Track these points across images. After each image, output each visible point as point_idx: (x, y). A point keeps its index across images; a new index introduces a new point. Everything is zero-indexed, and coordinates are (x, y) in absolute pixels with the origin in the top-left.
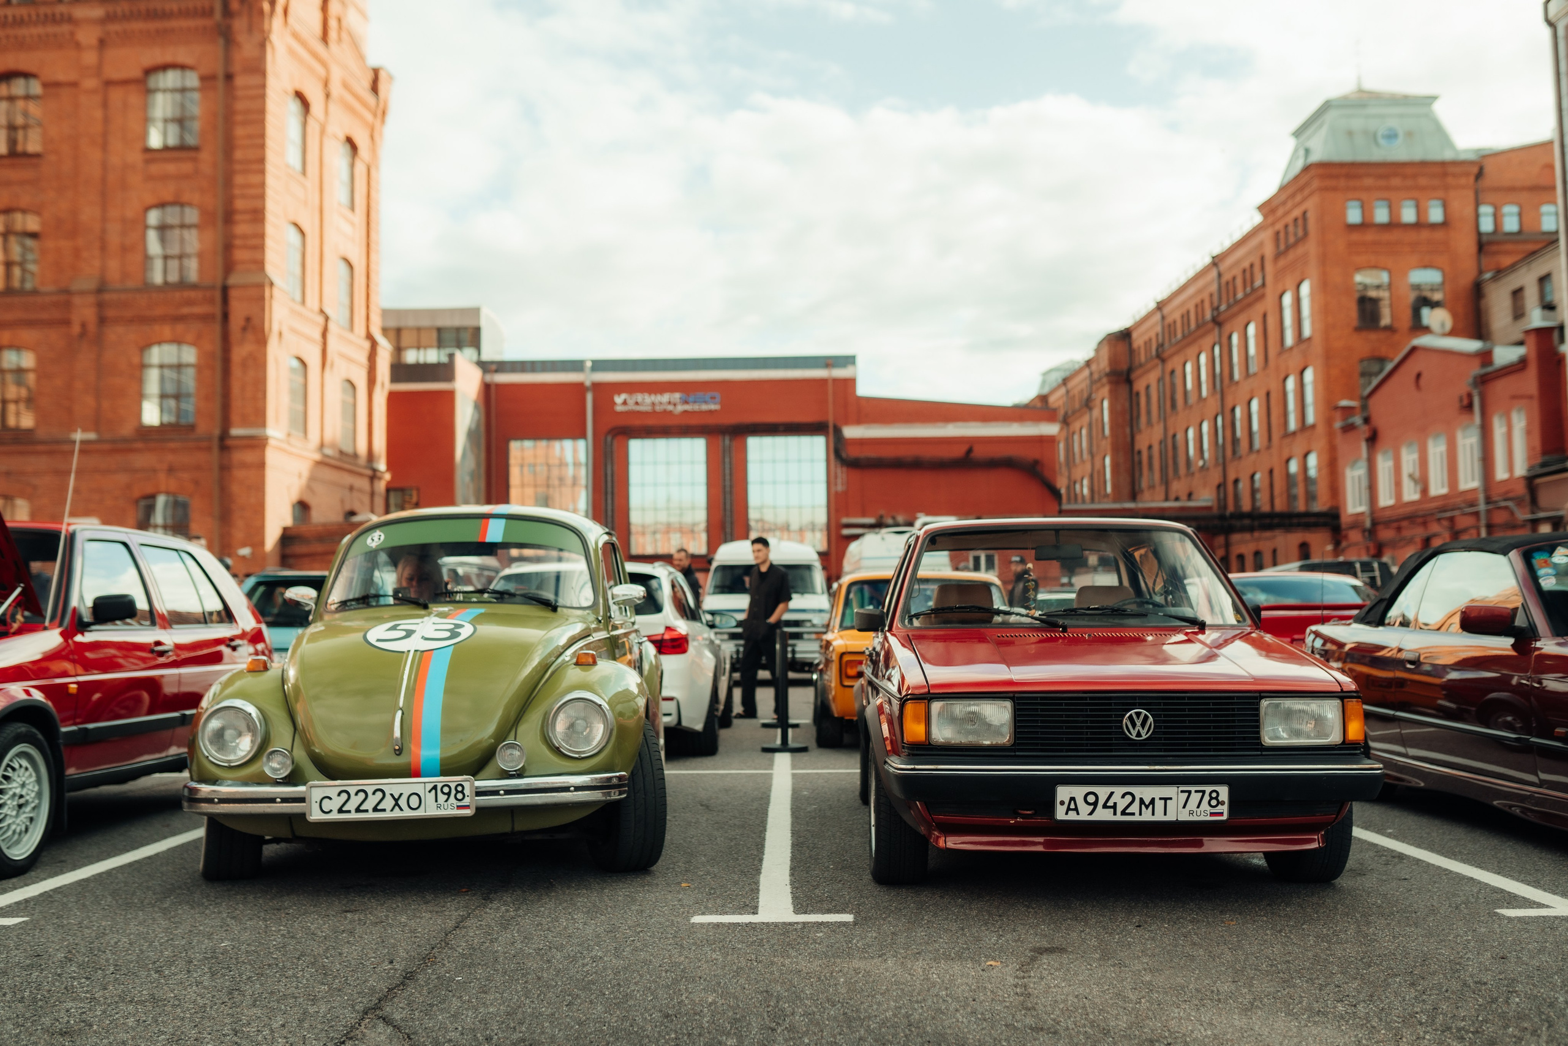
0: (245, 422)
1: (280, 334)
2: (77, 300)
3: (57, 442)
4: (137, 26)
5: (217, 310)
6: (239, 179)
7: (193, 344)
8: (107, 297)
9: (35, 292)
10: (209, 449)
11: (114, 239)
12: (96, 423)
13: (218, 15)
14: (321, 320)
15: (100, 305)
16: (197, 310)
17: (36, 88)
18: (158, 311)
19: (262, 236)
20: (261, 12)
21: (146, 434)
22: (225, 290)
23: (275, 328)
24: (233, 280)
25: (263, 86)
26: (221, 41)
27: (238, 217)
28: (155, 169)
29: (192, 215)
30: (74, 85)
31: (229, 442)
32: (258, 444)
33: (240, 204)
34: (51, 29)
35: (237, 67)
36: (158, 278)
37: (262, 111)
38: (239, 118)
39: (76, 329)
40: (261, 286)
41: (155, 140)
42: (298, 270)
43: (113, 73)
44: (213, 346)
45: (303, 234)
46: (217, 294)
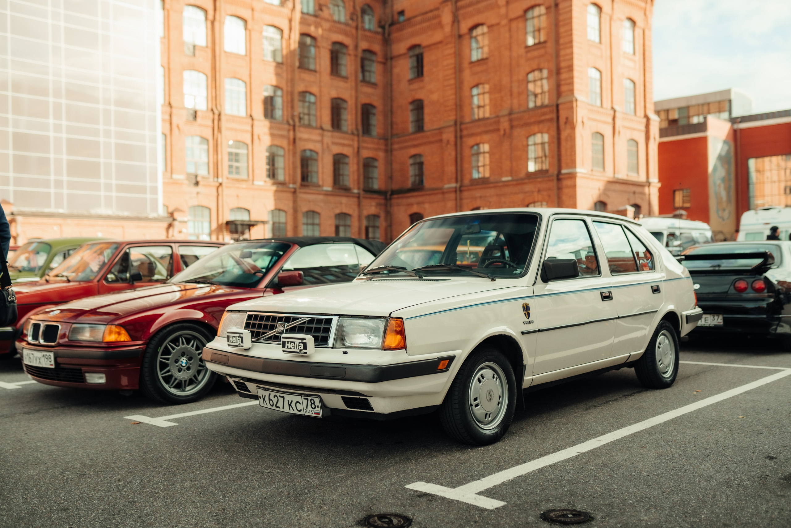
0: (568, 167)
1: (583, 122)
2: (502, 120)
3: (497, 182)
5: (554, 116)
6: (562, 53)
7: (547, 132)
8: (513, 116)
9: (488, 119)
10: (552, 180)
11: (515, 90)
12: (511, 173)
14: (612, 112)
15: (511, 120)
16: (547, 117)
17: (485, 29)
18: (533, 120)
19: (572, 78)
21: (531, 176)
22: (557, 106)
23: (579, 120)
24: (560, 101)
25: (571, 6)
27: (562, 71)
28: (530, 55)
29: (545, 73)
30: (498, 24)
31: (561, 177)
32: (572, 176)
33: (563, 64)
34: (490, 2)
36: (531, 105)
37: (571, 18)
38: (561, 23)
39: (502, 132)
40: (572, 102)
41: (530, 41)
42: (598, 90)
43: (512, 15)
44: (554, 133)
45: (601, 72)
46: (555, 108)
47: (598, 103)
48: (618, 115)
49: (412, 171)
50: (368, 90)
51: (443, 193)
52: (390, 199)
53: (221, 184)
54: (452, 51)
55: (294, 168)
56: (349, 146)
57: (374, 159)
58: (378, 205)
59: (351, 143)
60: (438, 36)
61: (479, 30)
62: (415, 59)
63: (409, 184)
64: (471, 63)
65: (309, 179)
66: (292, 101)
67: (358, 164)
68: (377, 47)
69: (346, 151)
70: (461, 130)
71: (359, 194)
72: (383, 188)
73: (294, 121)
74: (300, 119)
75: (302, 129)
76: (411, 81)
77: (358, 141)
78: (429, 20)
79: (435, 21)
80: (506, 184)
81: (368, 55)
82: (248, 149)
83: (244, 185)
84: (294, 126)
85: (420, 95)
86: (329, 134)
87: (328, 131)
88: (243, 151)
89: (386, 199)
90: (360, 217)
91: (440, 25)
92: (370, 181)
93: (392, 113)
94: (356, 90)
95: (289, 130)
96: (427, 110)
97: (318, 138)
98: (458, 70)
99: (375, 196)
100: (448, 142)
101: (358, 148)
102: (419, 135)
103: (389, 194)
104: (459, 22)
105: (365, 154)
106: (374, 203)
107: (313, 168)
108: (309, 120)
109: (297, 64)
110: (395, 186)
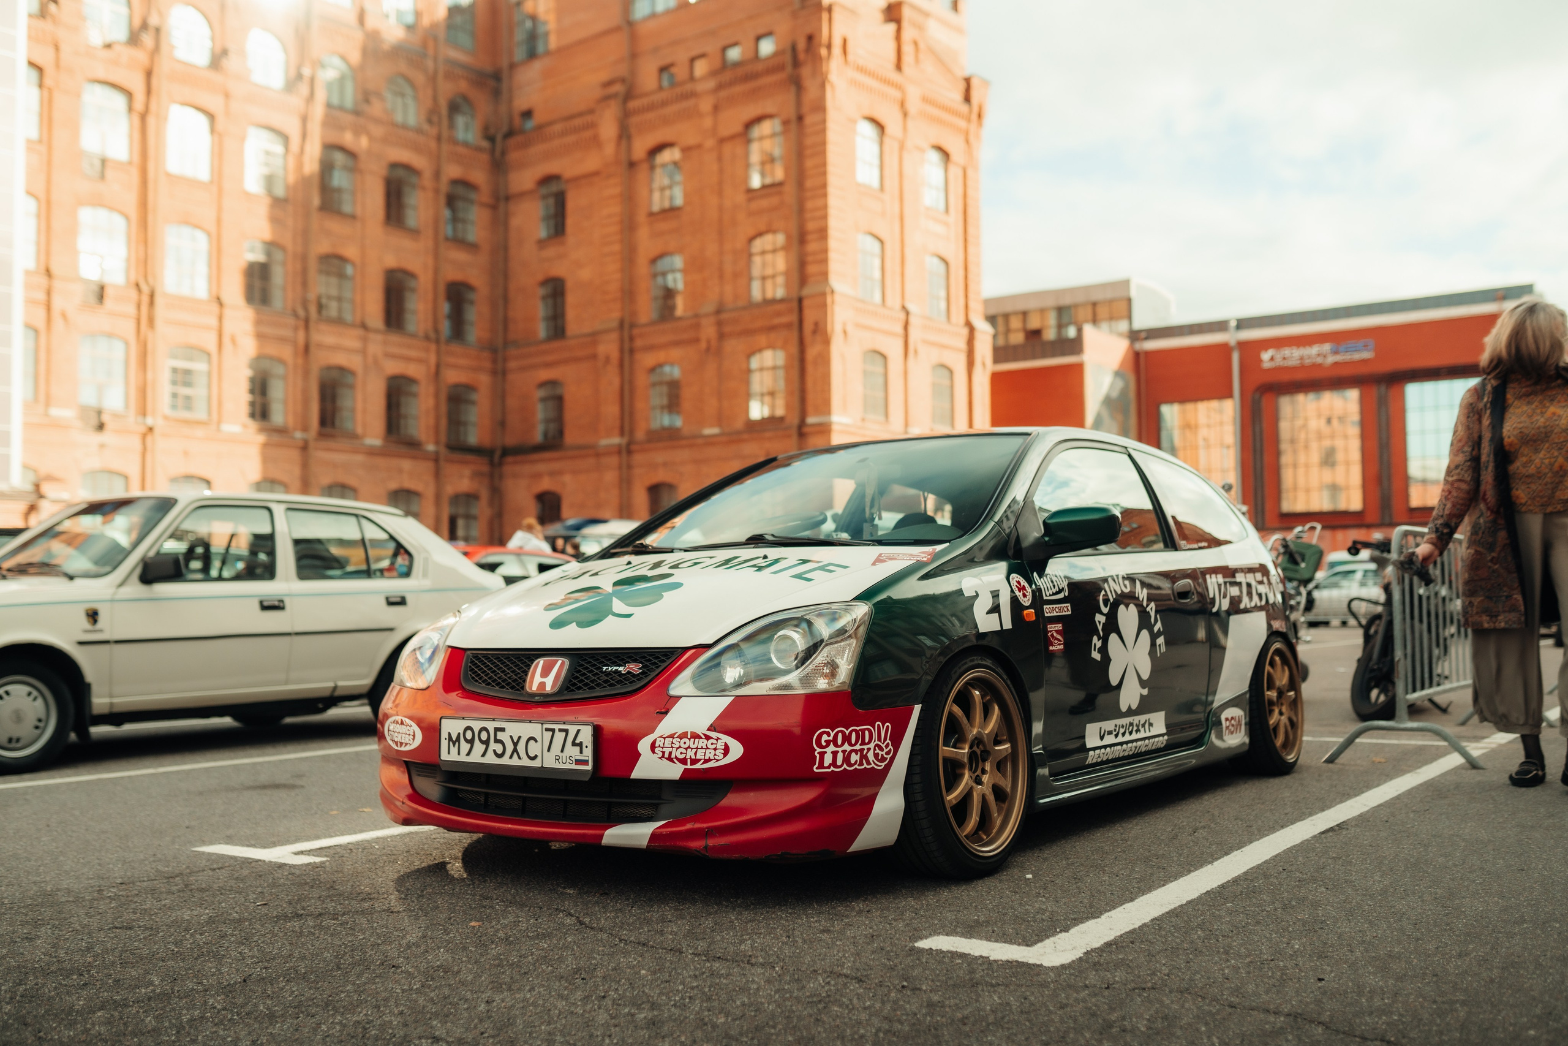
0: (817, 414)
1: (845, 332)
2: (704, 322)
3: (696, 437)
4: (739, 89)
5: (793, 318)
6: (809, 205)
7: (783, 347)
8: (724, 316)
9: (680, 319)
10: (790, 436)
11: (728, 268)
12: (719, 420)
13: (789, 69)
14: (902, 316)
15: (719, 324)
16: (784, 320)
17: (676, 153)
18: (758, 324)
19: (825, 251)
20: (820, 58)
21: (754, 428)
22: (800, 301)
23: (838, 327)
24: (807, 291)
25: (824, 121)
26: (793, 89)
27: (809, 237)
28: (755, 205)
29: (780, 240)
30: (699, 146)
31: (806, 430)
32: (826, 429)
33: (811, 226)
34: (685, 104)
35: (805, 109)
36: (756, 296)
37: (824, 143)
38: (808, 152)
39: (703, 345)
40: (823, 295)
41: (756, 182)
42: (877, 274)
43: (725, 132)
44: (794, 349)
45: (882, 242)
46: (795, 305)
47: (877, 297)
48: (913, 320)
49: (540, 413)
50: (459, 256)
51: (598, 455)
52: (501, 464)
53: (151, 429)
54: (616, 190)
55: (306, 402)
56: (419, 361)
57: (470, 388)
58: (476, 475)
59: (423, 355)
60: (591, 162)
61: (666, 156)
62: (551, 201)
63: (538, 437)
64: (651, 214)
65: (337, 423)
66: (304, 271)
67: (437, 395)
68: (479, 176)
69: (412, 370)
70: (632, 339)
71: (437, 453)
72: (487, 442)
73: (306, 309)
74: (320, 307)
75: (323, 327)
76: (542, 243)
77: (438, 353)
78: (576, 130)
79: (587, 134)
80: (710, 441)
81: (460, 190)
82: (210, 362)
83: (199, 432)
84: (307, 322)
85: (559, 270)
86: (379, 337)
87: (376, 331)
88: (200, 366)
89: (492, 464)
90: (438, 497)
91: (596, 142)
92: (461, 428)
93: (506, 299)
94: (436, 255)
95: (296, 329)
96: (571, 299)
97: (356, 344)
98: (629, 226)
99: (469, 457)
100: (607, 360)
101: (438, 366)
102: (556, 344)
103: (498, 454)
104: (629, 138)
105: (452, 377)
106: (467, 471)
107: (345, 402)
108: (340, 310)
109: (316, 201)
110: (510, 440)
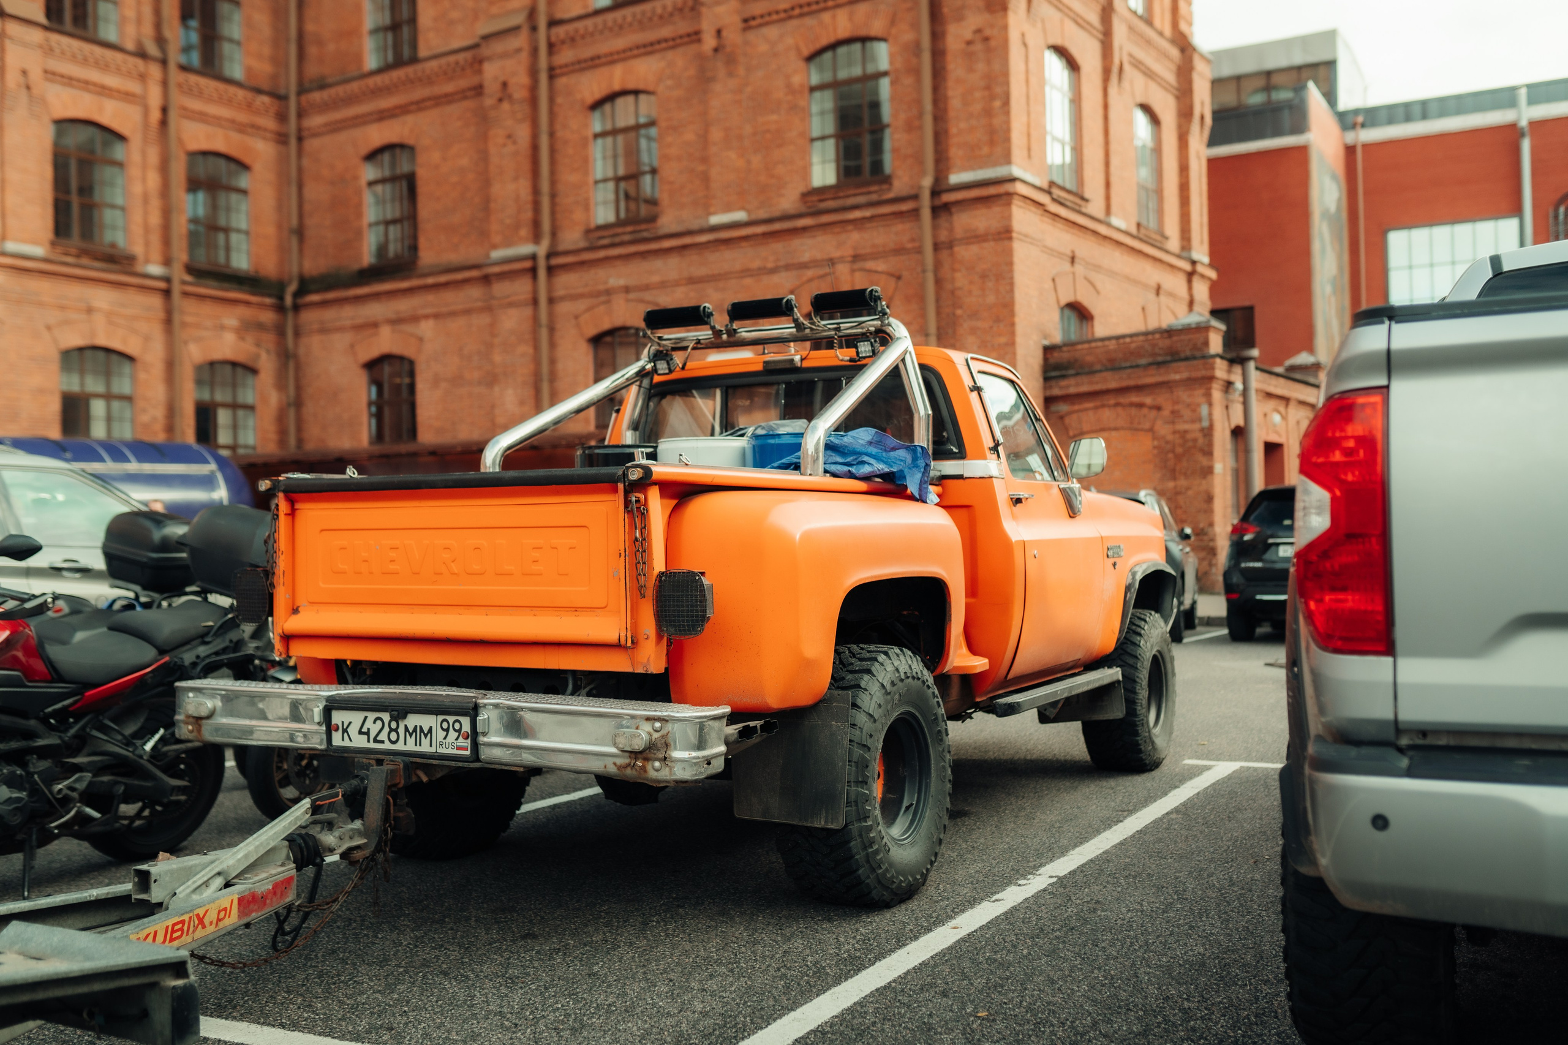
51: (488, 277)
52: (296, 308)
56: (127, 96)
57: (236, 162)
58: (246, 327)
59: (134, 87)
63: (367, 257)
67: (165, 167)
69: (109, 113)
71: (168, 279)
72: (270, 268)
77: (165, 83)
86: (40, 39)
89: (280, 308)
90: (171, 366)
92: (221, 237)
99: (238, 294)
100: (505, 90)
101: (164, 110)
103: (292, 288)
105: (189, 134)
106: (231, 318)
110: (313, 265)
